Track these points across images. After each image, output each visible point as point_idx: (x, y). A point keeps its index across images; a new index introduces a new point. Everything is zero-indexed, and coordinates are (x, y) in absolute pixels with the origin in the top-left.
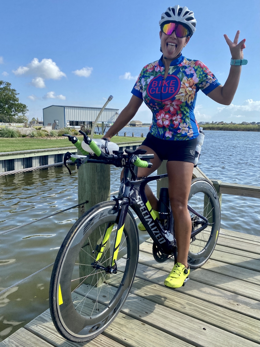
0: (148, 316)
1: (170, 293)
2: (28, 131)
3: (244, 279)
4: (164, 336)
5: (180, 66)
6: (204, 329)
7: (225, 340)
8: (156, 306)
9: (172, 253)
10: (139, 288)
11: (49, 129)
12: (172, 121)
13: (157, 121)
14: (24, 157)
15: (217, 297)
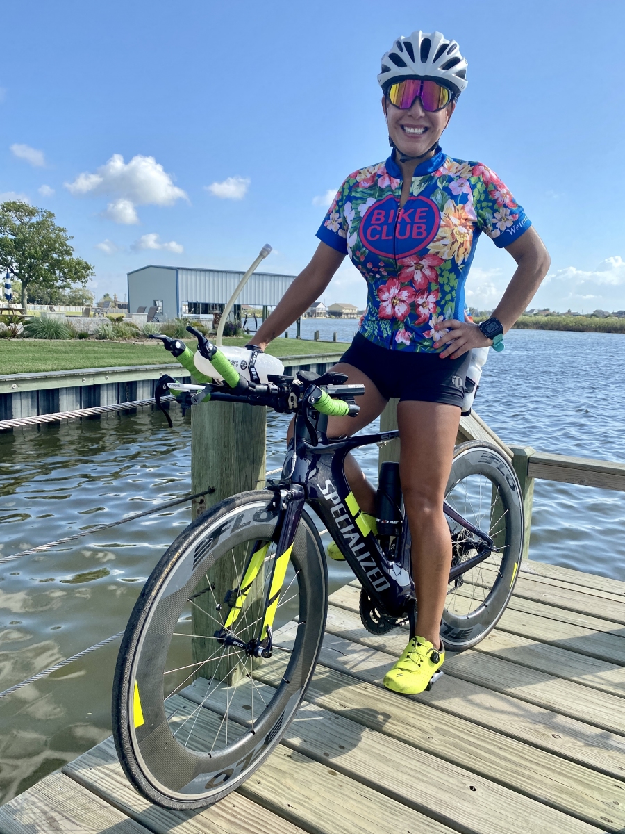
0: (344, 756)
1: (398, 705)
2: (92, 324)
3: (574, 678)
4: (379, 802)
5: (437, 176)
6: (472, 788)
7: (519, 814)
8: (363, 734)
9: (405, 613)
10: (327, 691)
11: (140, 320)
12: (414, 306)
13: (381, 304)
14: (82, 384)
15: (507, 716)
